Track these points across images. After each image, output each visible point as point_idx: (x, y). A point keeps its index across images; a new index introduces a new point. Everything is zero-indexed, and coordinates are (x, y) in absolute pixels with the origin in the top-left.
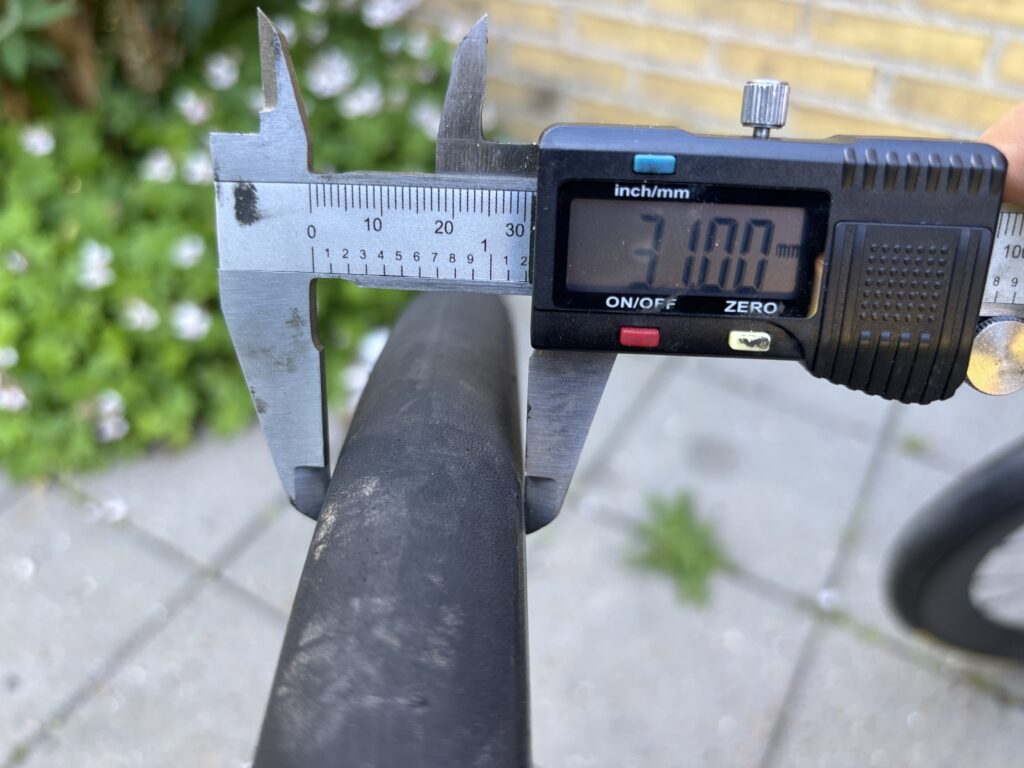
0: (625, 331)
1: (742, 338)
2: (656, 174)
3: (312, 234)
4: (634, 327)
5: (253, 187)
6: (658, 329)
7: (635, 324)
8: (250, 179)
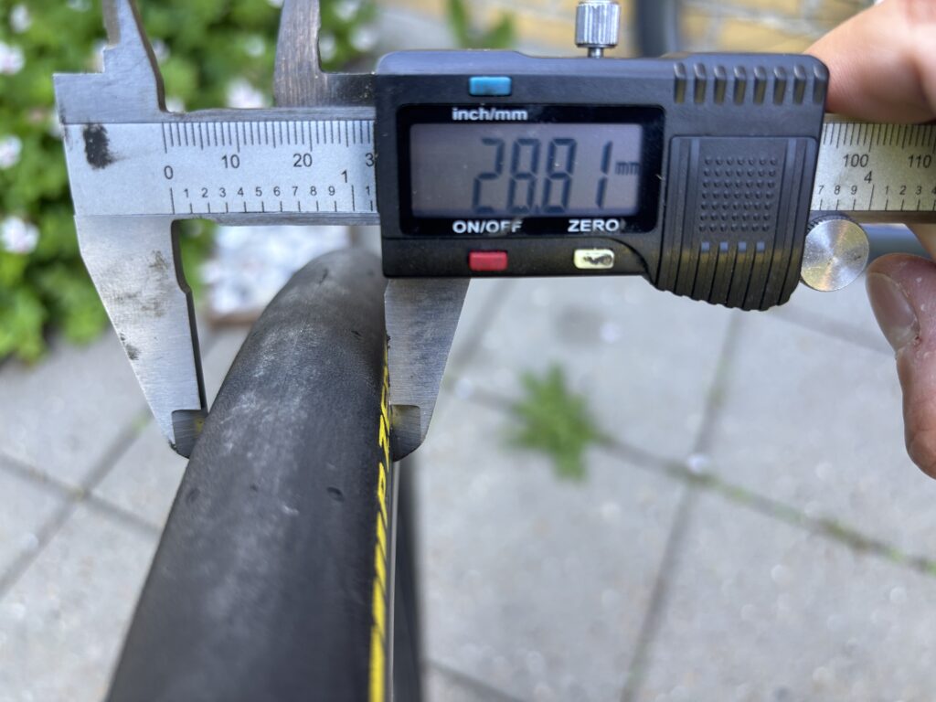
0: (474, 256)
1: (586, 256)
2: (492, 96)
3: (169, 174)
4: (483, 251)
5: (102, 129)
6: (506, 252)
7: (484, 248)
8: (100, 120)
